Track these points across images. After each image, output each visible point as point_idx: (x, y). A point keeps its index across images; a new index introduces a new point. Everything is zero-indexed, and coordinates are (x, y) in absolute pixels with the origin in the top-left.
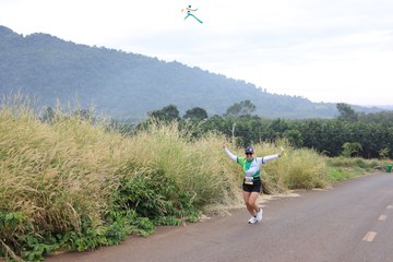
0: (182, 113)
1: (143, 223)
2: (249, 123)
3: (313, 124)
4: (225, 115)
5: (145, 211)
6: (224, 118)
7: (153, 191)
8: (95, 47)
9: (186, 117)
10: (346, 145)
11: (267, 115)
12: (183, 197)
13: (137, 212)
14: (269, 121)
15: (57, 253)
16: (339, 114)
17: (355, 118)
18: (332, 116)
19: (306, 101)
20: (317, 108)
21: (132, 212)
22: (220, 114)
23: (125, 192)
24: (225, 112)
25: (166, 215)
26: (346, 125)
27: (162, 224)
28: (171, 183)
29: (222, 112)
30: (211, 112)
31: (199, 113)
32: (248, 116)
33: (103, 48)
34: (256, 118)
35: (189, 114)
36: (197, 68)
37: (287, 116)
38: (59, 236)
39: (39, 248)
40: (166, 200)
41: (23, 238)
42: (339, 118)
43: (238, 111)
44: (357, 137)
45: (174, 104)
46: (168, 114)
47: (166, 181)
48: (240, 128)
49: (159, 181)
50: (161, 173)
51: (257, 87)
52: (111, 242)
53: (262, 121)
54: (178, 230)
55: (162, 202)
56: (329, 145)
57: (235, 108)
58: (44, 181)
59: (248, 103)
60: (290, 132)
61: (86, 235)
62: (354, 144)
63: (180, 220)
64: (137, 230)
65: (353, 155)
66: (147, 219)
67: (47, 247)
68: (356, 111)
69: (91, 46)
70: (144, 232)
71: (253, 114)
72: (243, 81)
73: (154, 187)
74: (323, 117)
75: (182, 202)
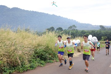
0: (55, 29)
1: (42, 62)
2: (75, 31)
3: (93, 31)
4: (68, 29)
5: (43, 59)
6: (67, 30)
7: (45, 53)
8: (30, 11)
10: (102, 37)
11: (80, 29)
12: (55, 54)
13: (40, 59)
14: (80, 31)
15: (14, 73)
16: (100, 28)
17: (105, 29)
18: (98, 29)
19: (91, 25)
20: (94, 27)
21: (38, 59)
22: (66, 29)
23: (37, 53)
24: (68, 28)
25: (49, 59)
26: (103, 32)
27: (48, 62)
28: (51, 50)
29: (67, 28)
30: (64, 29)
31: (60, 29)
32: (74, 29)
33: (33, 11)
34: (77, 30)
35: (57, 29)
36: (59, 16)
37: (85, 29)
38: (15, 67)
39: (8, 71)
40: (49, 55)
41: (3, 68)
42: (100, 30)
43: (71, 28)
44: (106, 35)
45: (53, 26)
46: (52, 29)
47: (49, 49)
48: (72, 33)
49: (47, 49)
50: (48, 47)
52: (31, 69)
53: (78, 31)
54: (52, 64)
55: (48, 56)
57: (71, 27)
58: (10, 51)
59: (74, 26)
60: (86, 34)
61: (23, 67)
62: (105, 37)
63: (53, 61)
64: (40, 65)
65: (105, 40)
66: (43, 61)
67: (11, 71)
68: (105, 27)
70: (42, 65)
71: (76, 29)
72: (73, 20)
73: (45, 51)
74: (96, 29)
75: (54, 56)
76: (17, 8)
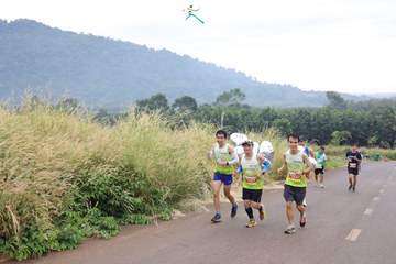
0: (171, 102)
1: (105, 223)
2: (239, 112)
3: (302, 113)
4: (214, 104)
5: (111, 209)
6: (213, 107)
7: (120, 187)
9: (175, 105)
10: (335, 134)
11: (256, 103)
12: (156, 193)
13: (102, 210)
14: (258, 109)
16: (328, 102)
17: (344, 106)
18: (321, 104)
19: (296, 90)
20: (307, 96)
21: (93, 211)
22: (210, 103)
23: (87, 189)
24: (214, 100)
25: (134, 213)
26: (336, 114)
27: (130, 223)
28: (141, 178)
29: (211, 101)
30: (200, 101)
31: (188, 102)
32: (238, 105)
33: (91, 35)
34: (246, 106)
35: (179, 102)
36: (186, 57)
37: (277, 105)
40: (136, 196)
42: (329, 107)
43: (228, 99)
44: (347, 126)
45: (163, 92)
46: (158, 102)
47: (136, 176)
48: (230, 116)
49: (128, 175)
50: (131, 167)
51: (247, 76)
52: (64, 246)
53: (252, 110)
55: (130, 198)
56: (318, 133)
57: (225, 97)
59: (237, 91)
60: (279, 120)
61: (33, 240)
62: (343, 132)
63: (150, 218)
64: (97, 232)
65: (342, 144)
66: (112, 218)
68: (345, 99)
69: (79, 33)
70: (105, 234)
71: (243, 103)
72: (233, 70)
73: (122, 183)
74: (313, 105)
75: (153, 198)
76: (34, 22)
